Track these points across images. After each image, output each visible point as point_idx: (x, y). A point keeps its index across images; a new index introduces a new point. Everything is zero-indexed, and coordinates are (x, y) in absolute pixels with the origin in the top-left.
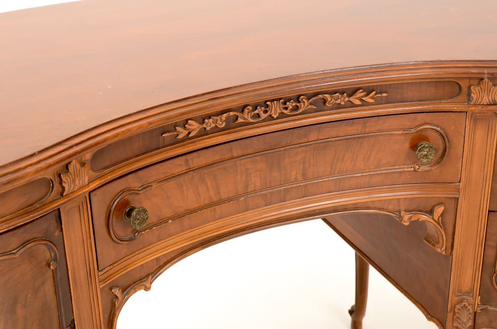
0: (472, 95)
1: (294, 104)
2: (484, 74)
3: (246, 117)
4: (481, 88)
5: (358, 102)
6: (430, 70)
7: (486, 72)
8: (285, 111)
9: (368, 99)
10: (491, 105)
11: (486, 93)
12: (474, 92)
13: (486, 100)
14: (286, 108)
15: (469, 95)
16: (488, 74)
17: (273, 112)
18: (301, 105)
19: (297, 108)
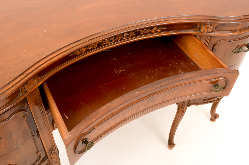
0: (201, 29)
1: (127, 35)
2: (207, 23)
3: (106, 42)
4: (205, 27)
5: (153, 32)
6: (185, 20)
7: (208, 22)
8: (123, 38)
9: (158, 30)
10: (208, 33)
11: (207, 29)
12: (202, 28)
13: (206, 31)
14: (124, 37)
15: (200, 29)
16: (209, 23)
17: (118, 39)
18: (130, 35)
19: (128, 36)
